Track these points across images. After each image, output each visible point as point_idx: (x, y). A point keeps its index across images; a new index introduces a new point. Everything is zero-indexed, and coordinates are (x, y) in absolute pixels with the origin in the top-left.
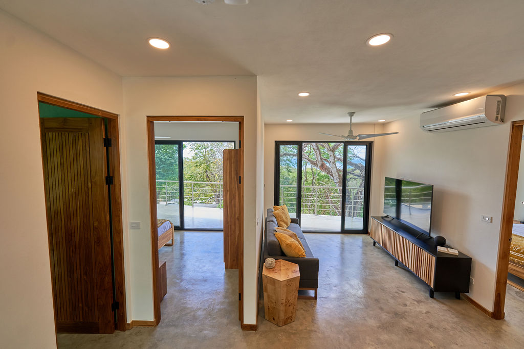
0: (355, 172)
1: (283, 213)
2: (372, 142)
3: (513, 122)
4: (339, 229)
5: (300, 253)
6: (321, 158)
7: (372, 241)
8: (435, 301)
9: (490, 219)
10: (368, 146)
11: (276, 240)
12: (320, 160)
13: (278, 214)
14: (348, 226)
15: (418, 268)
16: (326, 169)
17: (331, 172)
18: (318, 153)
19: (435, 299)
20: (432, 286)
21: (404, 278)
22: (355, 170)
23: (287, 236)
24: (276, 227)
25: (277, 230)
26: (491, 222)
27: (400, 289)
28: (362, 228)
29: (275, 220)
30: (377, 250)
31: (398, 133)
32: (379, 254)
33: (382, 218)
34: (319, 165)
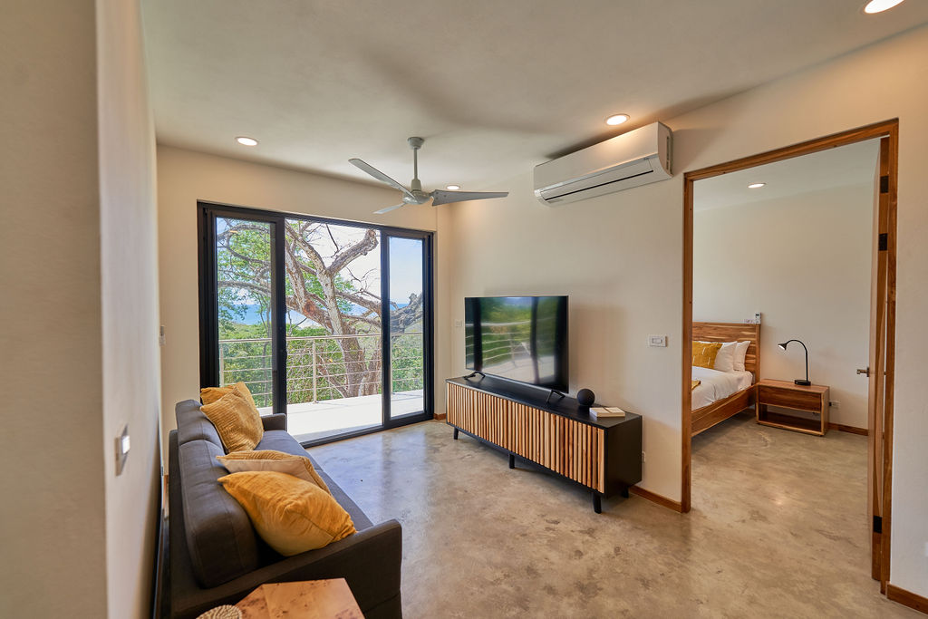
0: (369, 317)
1: (239, 405)
2: (432, 234)
3: (685, 174)
4: (378, 420)
5: (336, 528)
6: (305, 292)
7: (453, 430)
8: (606, 518)
9: (664, 341)
10: (426, 241)
11: (232, 508)
12: (302, 294)
13: (221, 410)
14: (396, 411)
15: (564, 460)
16: (315, 312)
17: (328, 319)
18: (299, 281)
19: (604, 513)
20: (601, 489)
21: (538, 488)
22: (368, 314)
23: (280, 477)
24: (220, 458)
25: (226, 463)
26: (666, 345)
27: (548, 518)
28: (422, 409)
29: (210, 431)
30: (464, 447)
31: (505, 195)
32: (472, 452)
33: (466, 378)
34: (302, 305)
